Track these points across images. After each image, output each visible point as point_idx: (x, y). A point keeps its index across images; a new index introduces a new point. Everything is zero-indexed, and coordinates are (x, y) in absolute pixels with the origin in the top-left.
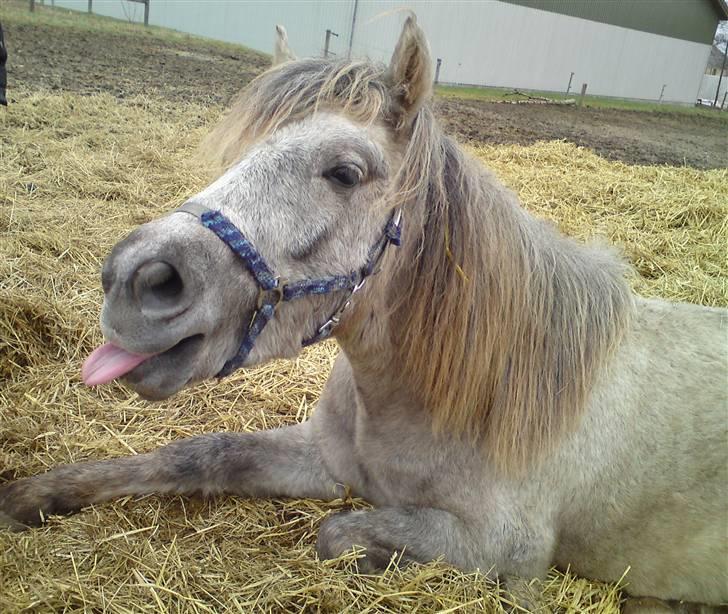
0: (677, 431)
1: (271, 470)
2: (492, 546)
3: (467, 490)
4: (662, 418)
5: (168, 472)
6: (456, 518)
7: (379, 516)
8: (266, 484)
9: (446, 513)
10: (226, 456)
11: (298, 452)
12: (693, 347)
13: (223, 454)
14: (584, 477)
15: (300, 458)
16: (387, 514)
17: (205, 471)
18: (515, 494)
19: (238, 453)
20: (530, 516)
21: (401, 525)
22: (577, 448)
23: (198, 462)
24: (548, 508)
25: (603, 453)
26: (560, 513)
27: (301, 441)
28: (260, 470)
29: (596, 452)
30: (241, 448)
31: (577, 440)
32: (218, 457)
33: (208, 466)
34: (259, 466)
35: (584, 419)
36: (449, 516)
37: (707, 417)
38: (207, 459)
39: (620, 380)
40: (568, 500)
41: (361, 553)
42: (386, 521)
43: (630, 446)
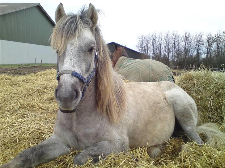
0: (145, 105)
1: (49, 152)
2: (118, 145)
3: (107, 133)
4: (141, 104)
5: (20, 164)
6: (108, 142)
7: (89, 149)
8: (50, 157)
9: (105, 141)
10: (36, 153)
11: (54, 144)
12: (139, 89)
13: (35, 152)
14: (131, 121)
15: (56, 145)
16: (91, 148)
17: (31, 159)
18: (117, 131)
19: (39, 151)
20: (122, 135)
21: (96, 149)
22: (127, 115)
23: (29, 157)
24: (125, 132)
25: (133, 115)
26: (128, 132)
27: (54, 140)
28: (46, 153)
29: (131, 115)
30: (39, 149)
31: (126, 113)
32: (34, 154)
33: (32, 157)
34: (46, 152)
35: (126, 108)
36: (106, 141)
37: (149, 101)
38: (31, 155)
39: (130, 98)
40: (129, 128)
41: (92, 159)
42: (92, 150)
43: (138, 111)
